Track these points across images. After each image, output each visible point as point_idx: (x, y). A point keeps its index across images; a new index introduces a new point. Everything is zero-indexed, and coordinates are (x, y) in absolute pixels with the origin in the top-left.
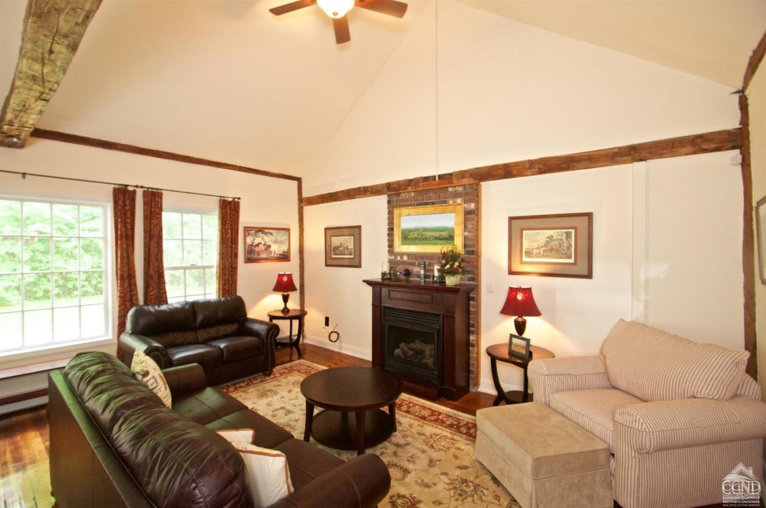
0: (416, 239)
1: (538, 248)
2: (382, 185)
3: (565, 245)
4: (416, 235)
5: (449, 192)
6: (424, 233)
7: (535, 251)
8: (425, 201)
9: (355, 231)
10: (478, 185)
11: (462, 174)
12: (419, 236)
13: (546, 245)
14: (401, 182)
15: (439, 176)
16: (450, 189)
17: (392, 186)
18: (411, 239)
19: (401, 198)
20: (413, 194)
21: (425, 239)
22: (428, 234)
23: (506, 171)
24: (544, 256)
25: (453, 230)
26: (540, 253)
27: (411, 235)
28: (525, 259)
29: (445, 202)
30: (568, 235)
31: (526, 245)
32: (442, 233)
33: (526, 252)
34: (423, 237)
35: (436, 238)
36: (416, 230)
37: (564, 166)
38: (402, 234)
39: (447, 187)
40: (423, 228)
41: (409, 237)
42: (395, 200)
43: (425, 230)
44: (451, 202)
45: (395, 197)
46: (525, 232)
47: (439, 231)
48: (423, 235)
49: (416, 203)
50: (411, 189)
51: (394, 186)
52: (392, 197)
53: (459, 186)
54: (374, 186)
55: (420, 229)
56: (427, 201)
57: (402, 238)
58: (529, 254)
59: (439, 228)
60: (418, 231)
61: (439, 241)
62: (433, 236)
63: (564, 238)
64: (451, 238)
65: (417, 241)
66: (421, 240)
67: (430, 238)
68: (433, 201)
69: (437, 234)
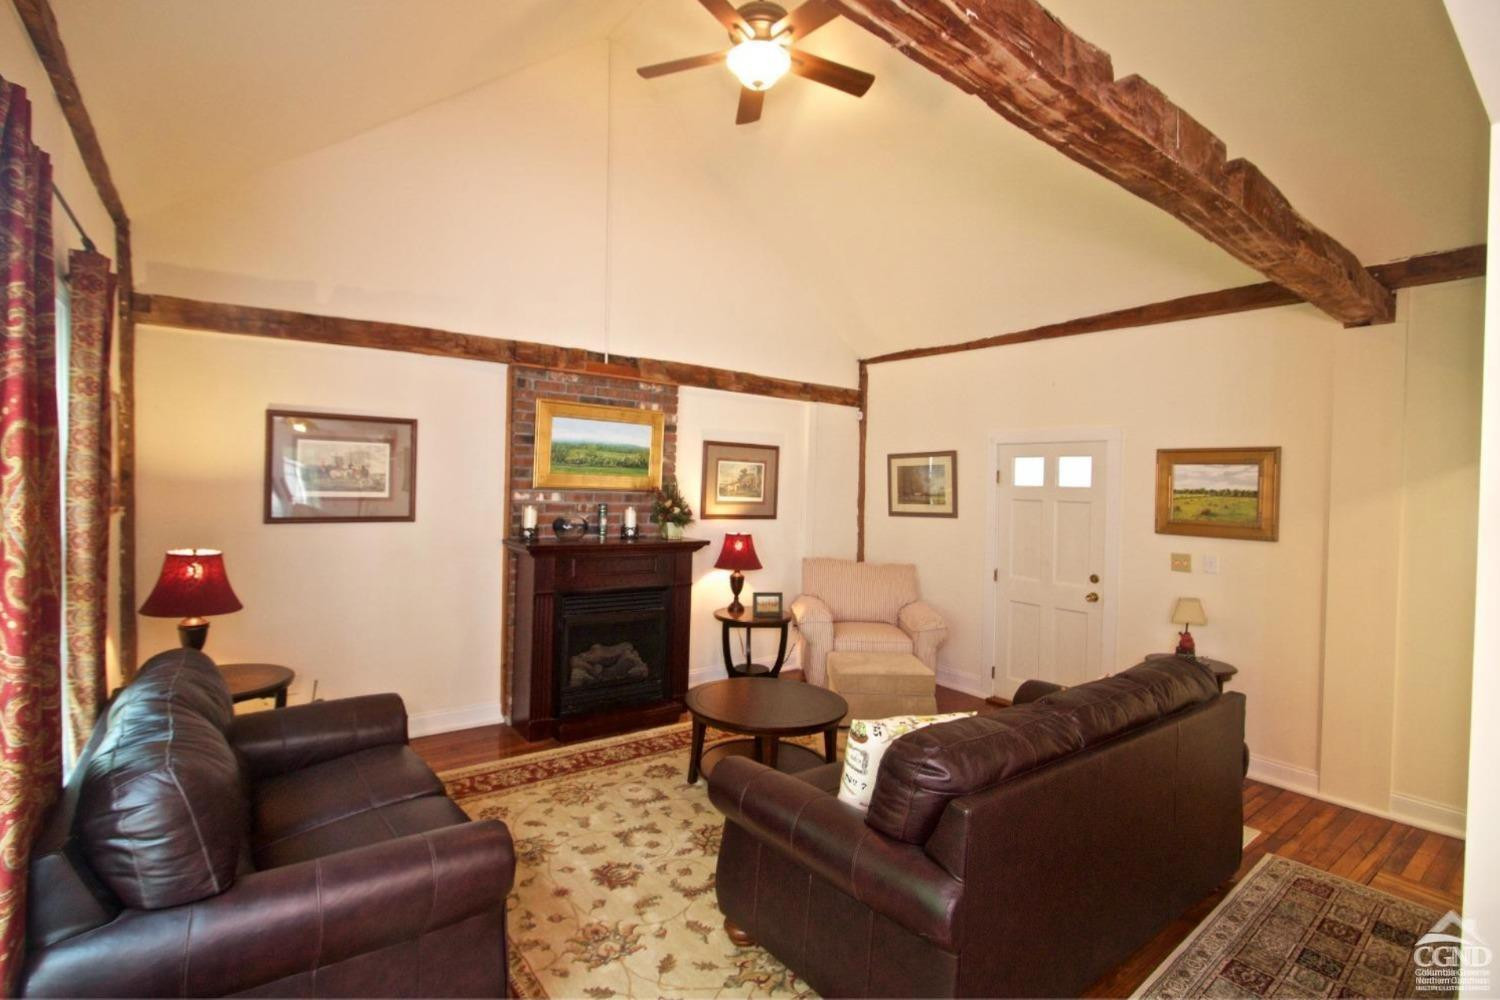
0: (581, 462)
1: (732, 484)
2: (498, 343)
3: (757, 482)
4: (582, 456)
5: (638, 389)
6: (598, 453)
7: (730, 488)
8: (596, 396)
9: (399, 431)
10: (675, 390)
11: (654, 366)
12: (589, 459)
13: (740, 480)
14: (542, 349)
15: (610, 357)
16: (642, 386)
17: (522, 351)
18: (574, 462)
19: (547, 380)
20: (575, 379)
21: (601, 464)
22: (606, 455)
23: (710, 379)
24: (738, 495)
25: (646, 452)
26: (733, 490)
27: (574, 455)
28: (721, 498)
29: (631, 405)
30: (759, 469)
31: (721, 480)
32: (630, 456)
33: (721, 489)
34: (596, 460)
35: (619, 464)
36: (583, 446)
37: (764, 389)
38: (553, 451)
39: (637, 382)
40: (597, 445)
41: (568, 458)
42: (533, 380)
43: (601, 448)
44: (642, 407)
45: (535, 374)
46: (721, 462)
47: (625, 452)
48: (596, 457)
49: (579, 395)
50: (566, 367)
51: (529, 352)
52: (529, 373)
53: (657, 384)
54: (476, 339)
55: (591, 444)
56: (600, 397)
57: (553, 459)
58: (723, 491)
59: (625, 447)
60: (586, 448)
61: (623, 470)
62: (614, 460)
63: (755, 472)
64: (642, 465)
65: (584, 467)
66: (591, 466)
67: (608, 463)
68: (612, 398)
69: (622, 458)
